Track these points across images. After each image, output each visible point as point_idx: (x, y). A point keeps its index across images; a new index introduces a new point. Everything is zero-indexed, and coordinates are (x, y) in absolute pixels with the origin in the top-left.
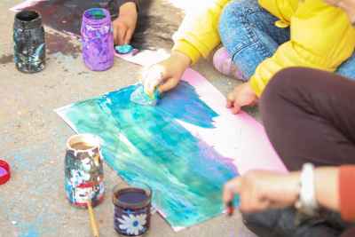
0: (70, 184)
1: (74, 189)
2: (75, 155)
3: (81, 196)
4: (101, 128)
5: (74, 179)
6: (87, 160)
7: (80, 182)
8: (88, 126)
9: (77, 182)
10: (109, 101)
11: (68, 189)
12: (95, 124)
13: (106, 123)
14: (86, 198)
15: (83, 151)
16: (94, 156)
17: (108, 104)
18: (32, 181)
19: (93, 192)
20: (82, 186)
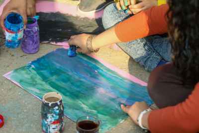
0: (46, 123)
1: (49, 125)
2: (50, 105)
3: (53, 129)
4: (34, 83)
5: (49, 120)
6: (57, 108)
7: (53, 121)
8: (26, 83)
9: (51, 121)
10: (33, 66)
11: (46, 125)
12: (30, 81)
13: (36, 80)
14: (56, 130)
15: (54, 103)
16: (60, 104)
17: (33, 68)
18: (18, 124)
19: (60, 126)
20: (54, 123)
